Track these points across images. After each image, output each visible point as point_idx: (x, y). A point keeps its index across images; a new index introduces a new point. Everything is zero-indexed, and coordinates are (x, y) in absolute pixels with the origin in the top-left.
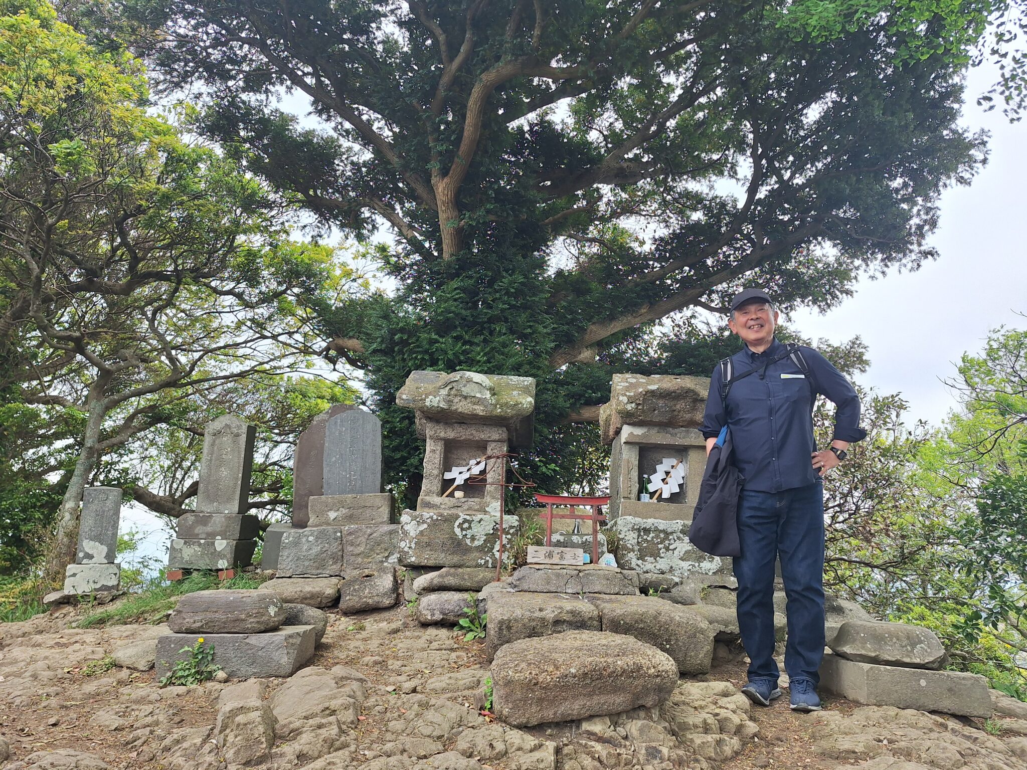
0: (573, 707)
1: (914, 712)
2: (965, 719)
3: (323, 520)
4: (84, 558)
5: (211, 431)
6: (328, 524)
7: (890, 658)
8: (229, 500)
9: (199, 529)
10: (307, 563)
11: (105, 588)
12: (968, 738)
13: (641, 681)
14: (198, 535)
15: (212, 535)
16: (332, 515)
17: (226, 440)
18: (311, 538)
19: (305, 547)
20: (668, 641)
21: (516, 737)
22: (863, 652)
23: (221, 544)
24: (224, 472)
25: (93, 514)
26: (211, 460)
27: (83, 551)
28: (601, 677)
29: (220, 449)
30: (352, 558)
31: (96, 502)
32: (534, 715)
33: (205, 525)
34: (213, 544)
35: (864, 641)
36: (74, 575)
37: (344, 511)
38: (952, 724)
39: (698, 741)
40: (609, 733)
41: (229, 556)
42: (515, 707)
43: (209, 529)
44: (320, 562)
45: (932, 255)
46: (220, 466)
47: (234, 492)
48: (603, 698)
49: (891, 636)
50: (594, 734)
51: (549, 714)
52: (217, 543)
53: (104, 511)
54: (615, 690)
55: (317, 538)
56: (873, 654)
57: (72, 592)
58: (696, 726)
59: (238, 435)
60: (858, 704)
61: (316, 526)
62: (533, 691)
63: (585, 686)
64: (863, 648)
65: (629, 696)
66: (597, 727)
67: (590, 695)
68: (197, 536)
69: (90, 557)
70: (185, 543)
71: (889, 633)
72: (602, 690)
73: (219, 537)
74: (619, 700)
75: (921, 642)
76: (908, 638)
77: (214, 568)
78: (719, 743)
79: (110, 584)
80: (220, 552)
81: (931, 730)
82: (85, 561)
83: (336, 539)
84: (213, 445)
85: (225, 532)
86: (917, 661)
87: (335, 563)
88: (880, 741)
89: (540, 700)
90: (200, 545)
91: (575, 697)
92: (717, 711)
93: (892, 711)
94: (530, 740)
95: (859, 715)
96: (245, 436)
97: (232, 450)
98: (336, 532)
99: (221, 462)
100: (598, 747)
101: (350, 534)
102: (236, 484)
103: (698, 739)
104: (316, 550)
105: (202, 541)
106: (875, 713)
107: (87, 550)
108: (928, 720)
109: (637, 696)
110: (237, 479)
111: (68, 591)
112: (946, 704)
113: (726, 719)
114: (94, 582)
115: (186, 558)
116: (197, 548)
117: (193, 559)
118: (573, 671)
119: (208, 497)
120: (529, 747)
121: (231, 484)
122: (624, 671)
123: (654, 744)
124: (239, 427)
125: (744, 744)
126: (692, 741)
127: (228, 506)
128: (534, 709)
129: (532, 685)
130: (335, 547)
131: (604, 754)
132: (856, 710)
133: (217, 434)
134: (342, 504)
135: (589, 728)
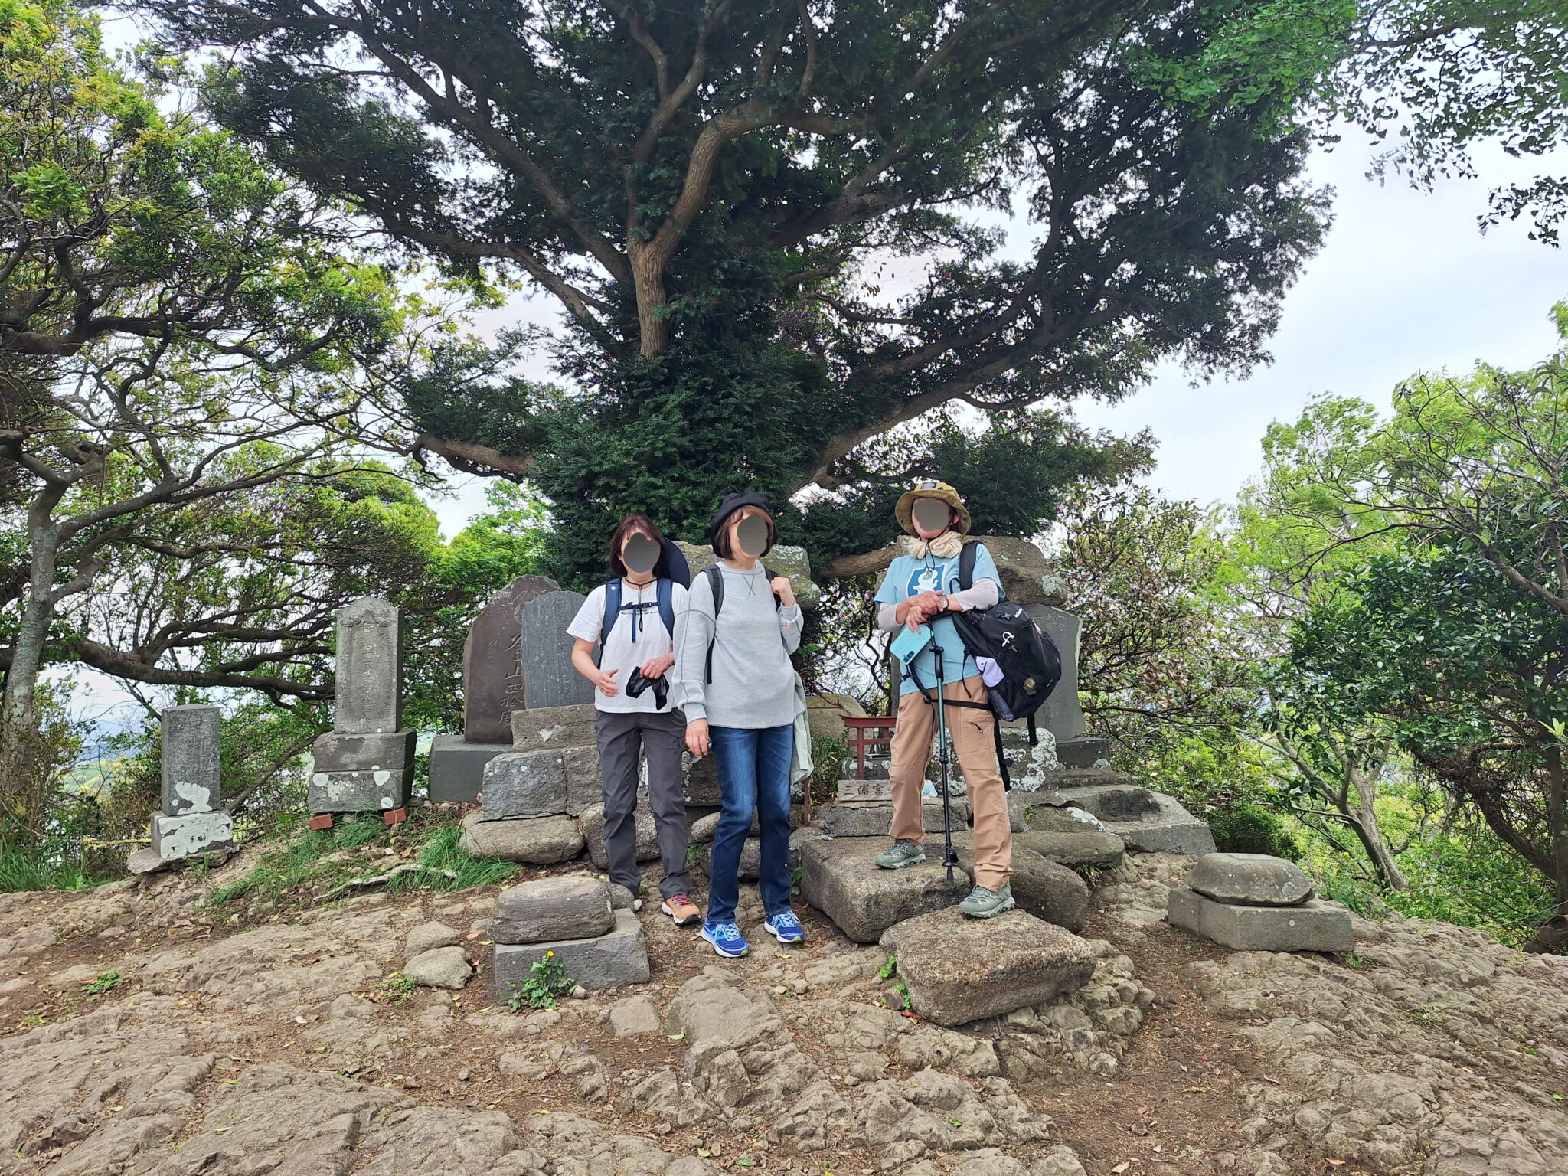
0: (1002, 1002)
1: (1287, 956)
2: (1329, 955)
3: (534, 742)
4: (179, 807)
5: (347, 621)
6: (541, 747)
7: (1259, 899)
8: (382, 714)
9: (346, 758)
10: (521, 801)
11: (216, 845)
12: (1338, 979)
13: (1064, 970)
14: (345, 765)
15: (366, 765)
16: (545, 734)
17: (370, 632)
18: (524, 769)
19: (517, 781)
20: (1044, 903)
21: (955, 1038)
22: (1233, 895)
23: (382, 777)
24: (371, 678)
25: (184, 746)
26: (349, 661)
27: (177, 797)
28: (1028, 970)
29: (361, 646)
30: (580, 790)
31: (187, 728)
32: (964, 1013)
33: (355, 751)
34: (371, 777)
35: (1232, 882)
36: (172, 832)
37: (561, 728)
38: (1323, 965)
39: (1110, 1018)
40: (1036, 1023)
41: (395, 792)
42: (946, 1008)
43: (361, 757)
44: (538, 799)
45: (1266, 360)
46: (364, 669)
47: (388, 704)
48: (1029, 991)
49: (1259, 875)
50: (1023, 1026)
51: (980, 1012)
52: (376, 775)
53: (199, 741)
54: (1040, 981)
55: (532, 768)
56: (1242, 896)
57: (174, 856)
58: (1103, 1002)
59: (385, 625)
60: (1229, 950)
61: (525, 750)
62: (964, 991)
63: (1011, 982)
64: (1232, 889)
65: (1053, 986)
66: (1024, 1019)
67: (1017, 989)
68: (344, 767)
69: (188, 804)
70: (331, 778)
71: (1257, 871)
72: (1029, 983)
73: (376, 767)
74: (1044, 990)
75: (1289, 880)
76: (1276, 876)
77: (376, 809)
78: (1127, 1014)
79: (222, 839)
80: (382, 787)
81: (1307, 976)
82: (181, 811)
83: (557, 767)
84: (351, 639)
85: (385, 759)
86: (1286, 900)
87: (557, 798)
88: (1267, 995)
89: (971, 999)
90: (352, 779)
91: (1003, 992)
92: (1116, 981)
93: (1267, 956)
94: (970, 1042)
95: (1235, 962)
96: (396, 625)
97: (379, 646)
98: (555, 758)
99: (364, 664)
100: (1028, 1039)
101: (575, 759)
102: (389, 692)
103: (1109, 1015)
104: (531, 783)
105: (355, 774)
106: (1252, 960)
107: (183, 796)
108: (1301, 964)
109: (1060, 984)
110: (390, 685)
111: (167, 854)
112: (1314, 942)
113: (1125, 989)
114: (200, 839)
115: (334, 798)
116: (349, 784)
117: (344, 798)
118: (1001, 967)
119: (350, 711)
120: (971, 1049)
121: (383, 692)
122: (1049, 962)
123: (1078, 1029)
124: (387, 614)
125: (1144, 1012)
126: (1103, 1018)
127: (381, 722)
128: (965, 1008)
129: (962, 985)
130: (555, 778)
131: (1036, 1045)
132: (1230, 958)
133: (356, 624)
134: (557, 720)
135: (1016, 1021)
